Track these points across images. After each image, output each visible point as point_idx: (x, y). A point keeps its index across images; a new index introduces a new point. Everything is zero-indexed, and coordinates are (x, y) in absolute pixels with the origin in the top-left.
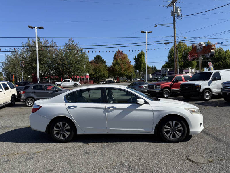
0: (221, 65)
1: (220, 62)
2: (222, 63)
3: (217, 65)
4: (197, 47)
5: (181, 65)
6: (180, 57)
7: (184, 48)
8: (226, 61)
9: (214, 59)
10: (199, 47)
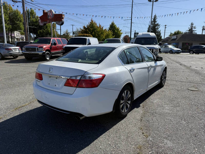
0: (44, 32)
1: (43, 30)
2: (45, 31)
3: (41, 32)
4: (48, 14)
5: (9, 28)
6: (8, 19)
7: (10, 10)
8: (47, 30)
9: (38, 26)
10: (50, 14)
